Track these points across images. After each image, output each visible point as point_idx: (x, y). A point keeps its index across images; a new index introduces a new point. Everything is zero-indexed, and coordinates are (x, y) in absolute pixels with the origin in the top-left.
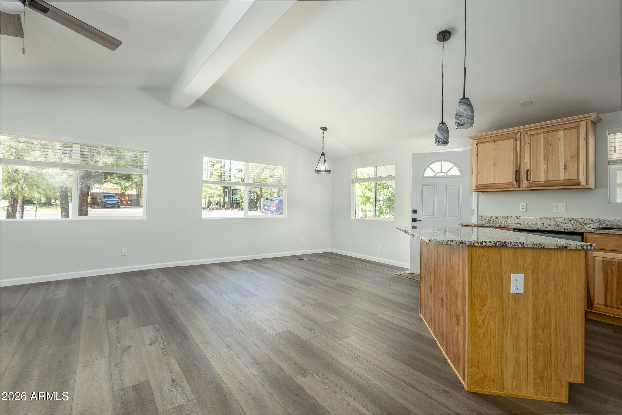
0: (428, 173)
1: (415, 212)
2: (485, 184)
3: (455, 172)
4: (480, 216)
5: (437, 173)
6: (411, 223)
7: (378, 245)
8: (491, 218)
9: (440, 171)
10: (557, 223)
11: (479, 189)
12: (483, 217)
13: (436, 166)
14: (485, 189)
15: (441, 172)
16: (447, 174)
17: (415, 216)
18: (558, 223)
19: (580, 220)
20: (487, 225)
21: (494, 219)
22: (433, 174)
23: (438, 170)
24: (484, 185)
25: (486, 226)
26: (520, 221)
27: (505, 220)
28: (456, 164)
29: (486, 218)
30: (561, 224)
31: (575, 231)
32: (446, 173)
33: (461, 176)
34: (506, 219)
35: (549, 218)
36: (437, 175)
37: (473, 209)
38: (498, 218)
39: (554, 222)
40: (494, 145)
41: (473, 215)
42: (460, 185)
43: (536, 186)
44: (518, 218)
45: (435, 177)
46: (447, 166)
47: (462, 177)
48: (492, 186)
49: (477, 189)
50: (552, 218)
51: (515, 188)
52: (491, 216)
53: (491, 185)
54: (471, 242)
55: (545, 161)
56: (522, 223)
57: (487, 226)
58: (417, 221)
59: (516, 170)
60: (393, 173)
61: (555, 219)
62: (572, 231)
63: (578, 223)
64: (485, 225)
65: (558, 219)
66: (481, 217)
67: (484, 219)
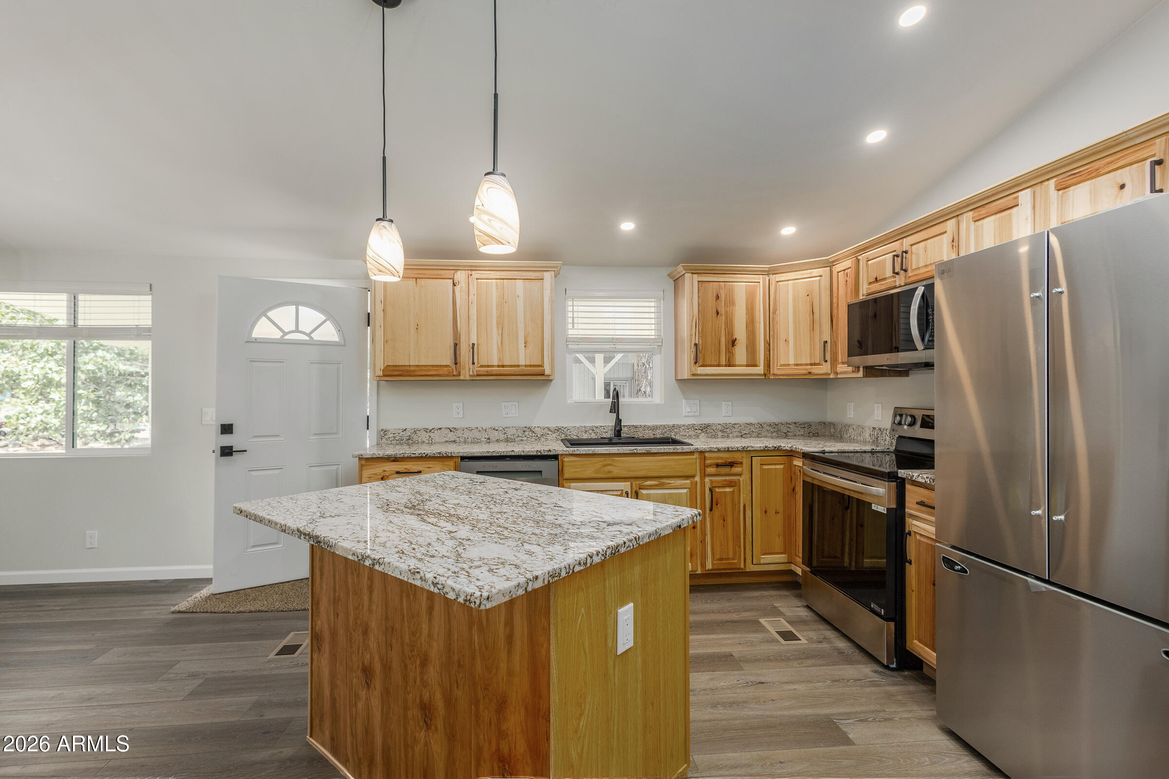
0: (263, 330)
1: (227, 429)
2: (399, 366)
3: (329, 333)
4: (382, 430)
5: (285, 334)
6: (216, 459)
7: (87, 532)
8: (404, 433)
9: (294, 329)
10: (507, 435)
11: (387, 376)
12: (390, 433)
13: (284, 316)
14: (400, 375)
15: (297, 330)
16: (311, 338)
17: (227, 440)
18: (509, 436)
19: (536, 429)
20: (415, 454)
21: (410, 434)
22: (277, 335)
23: (289, 326)
24: (398, 368)
25: (412, 455)
26: (455, 437)
27: (430, 437)
28: (330, 316)
29: (394, 434)
30: (512, 437)
31: (549, 453)
32: (309, 335)
33: (343, 344)
34: (431, 434)
35: (496, 428)
36: (286, 337)
37: (368, 416)
38: (418, 432)
39: (503, 435)
40: (416, 286)
41: (368, 429)
42: (340, 363)
43: (486, 373)
44: (451, 431)
45: (281, 342)
46: (310, 317)
47: (344, 346)
48: (414, 371)
49: (384, 376)
50: (501, 429)
51: (454, 376)
52: (405, 430)
53: (412, 368)
54: (569, 565)
55: (498, 331)
56: (458, 439)
57: (414, 456)
58: (234, 453)
59: (455, 342)
60: (146, 321)
61: (505, 429)
62: (546, 453)
63: (534, 434)
64: (410, 454)
65: (509, 430)
66: (385, 432)
67: (392, 435)
